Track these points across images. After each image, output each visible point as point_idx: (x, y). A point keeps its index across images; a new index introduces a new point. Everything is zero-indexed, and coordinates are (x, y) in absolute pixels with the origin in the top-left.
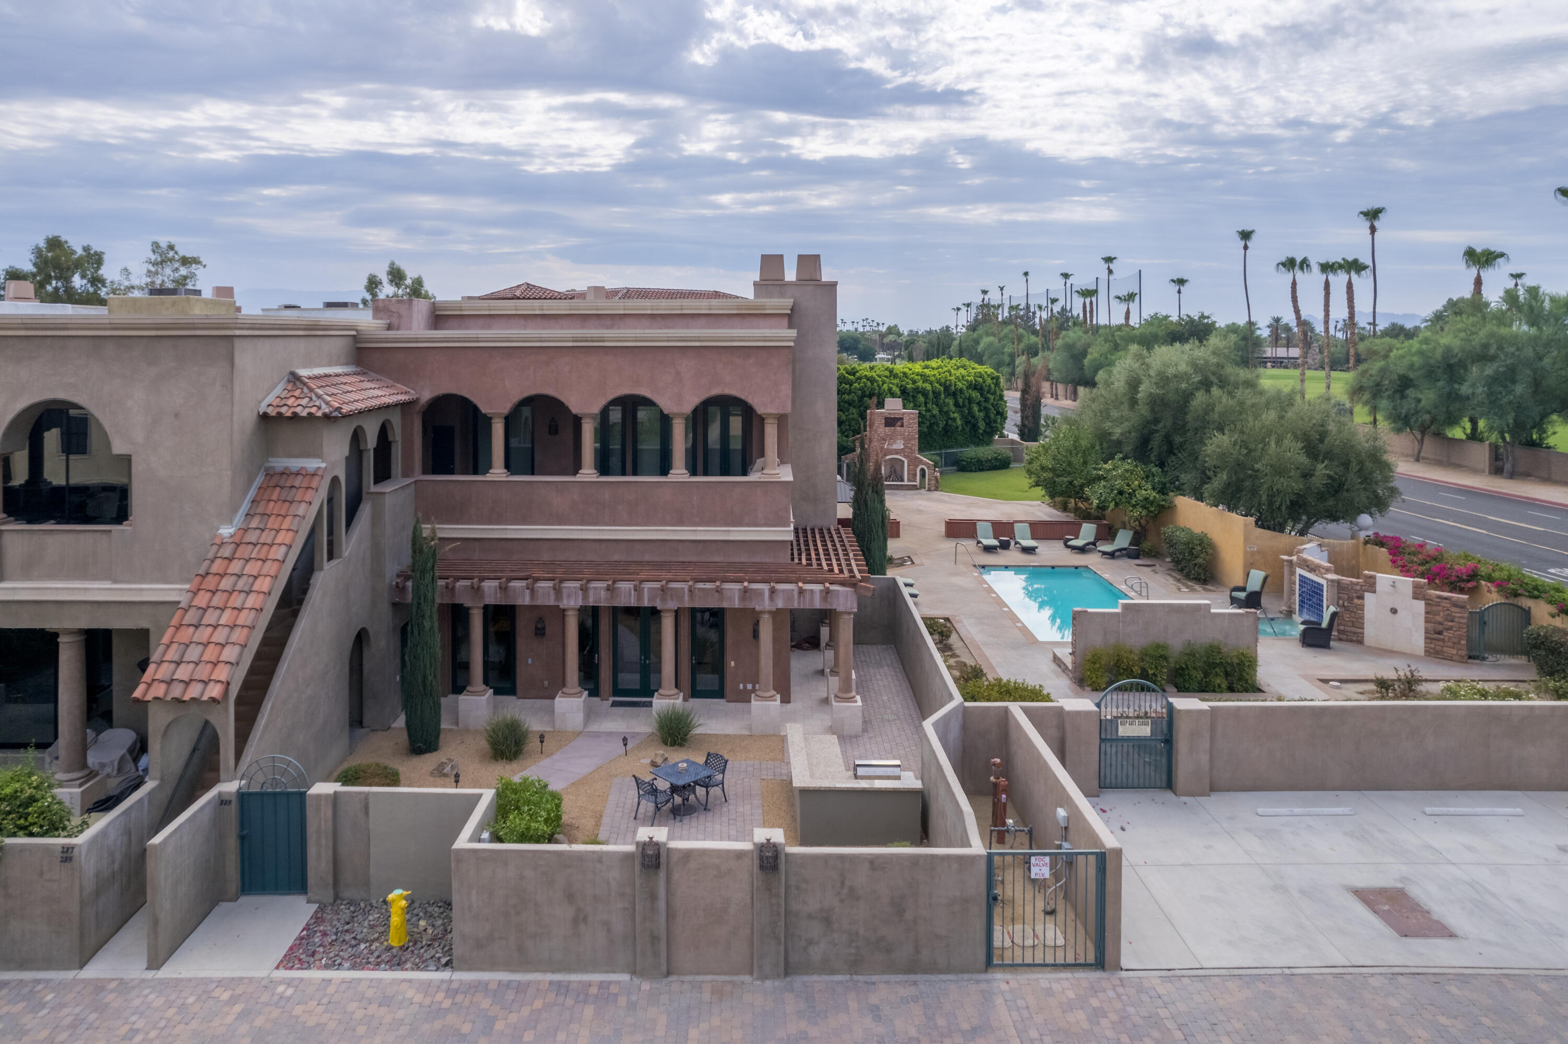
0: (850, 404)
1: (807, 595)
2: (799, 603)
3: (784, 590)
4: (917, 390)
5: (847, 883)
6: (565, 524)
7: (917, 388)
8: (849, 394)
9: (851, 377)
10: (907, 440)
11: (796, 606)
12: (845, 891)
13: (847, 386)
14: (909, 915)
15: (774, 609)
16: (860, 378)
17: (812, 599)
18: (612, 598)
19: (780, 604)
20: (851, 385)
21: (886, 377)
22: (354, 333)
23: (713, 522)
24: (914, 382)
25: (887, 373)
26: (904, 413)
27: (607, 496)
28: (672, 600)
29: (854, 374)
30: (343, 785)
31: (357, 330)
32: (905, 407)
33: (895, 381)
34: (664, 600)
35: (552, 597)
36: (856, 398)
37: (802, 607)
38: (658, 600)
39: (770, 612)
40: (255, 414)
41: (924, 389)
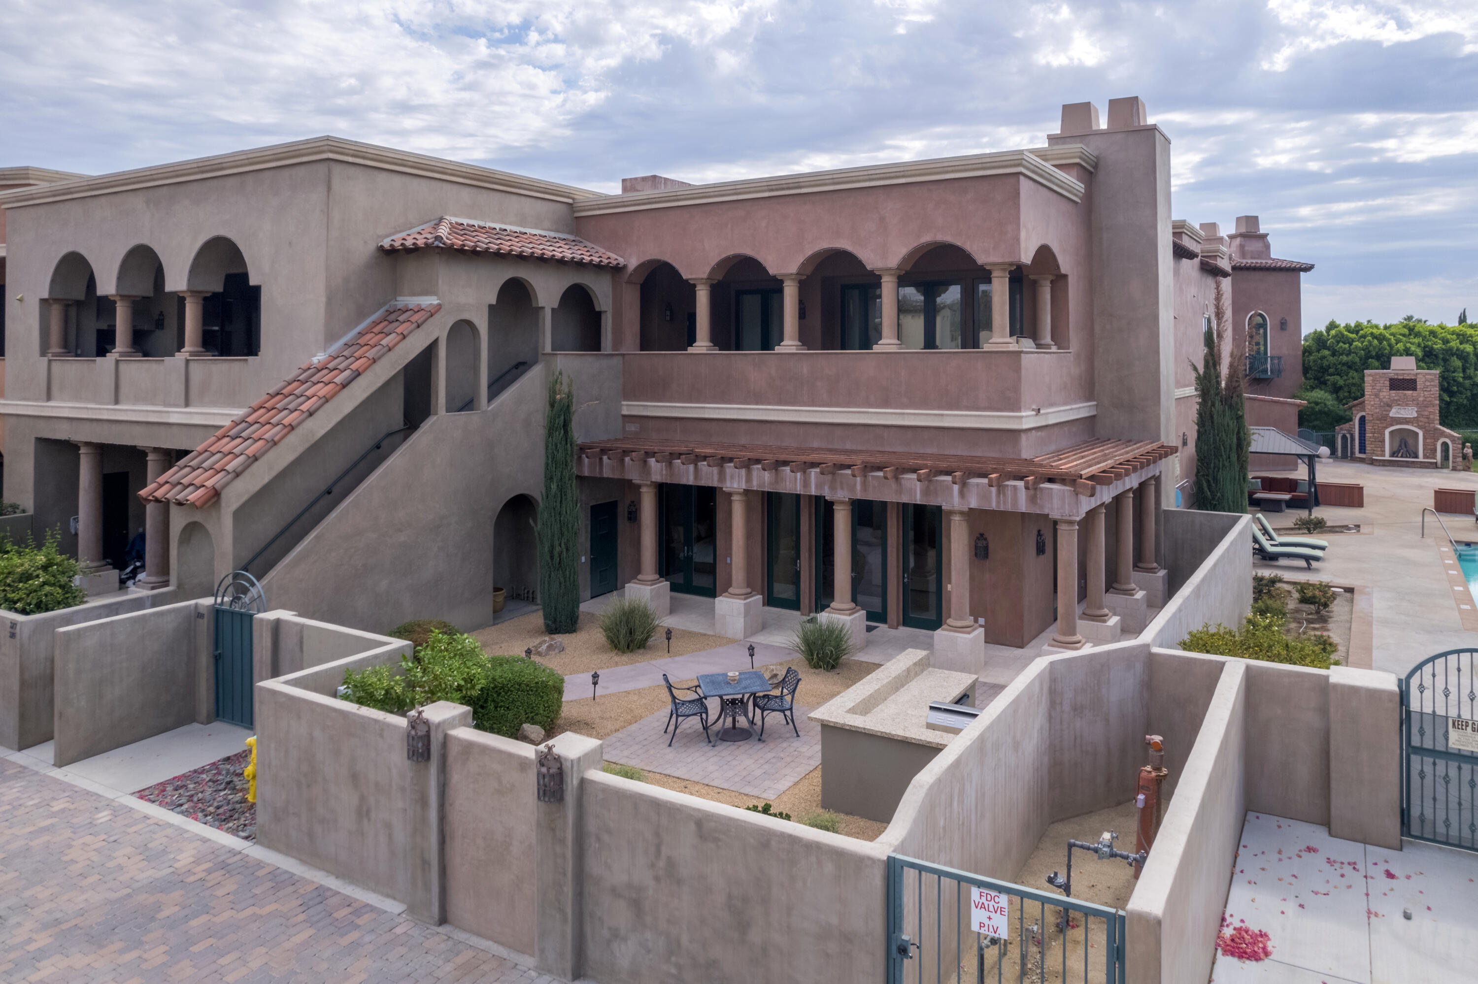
0: (1350, 367)
1: (1009, 493)
2: (998, 502)
3: (978, 485)
4: (1450, 352)
5: (664, 850)
6: (762, 404)
7: (1451, 349)
8: (1347, 355)
9: (1354, 336)
10: (1422, 407)
11: (994, 506)
12: (662, 864)
13: (1347, 346)
14: (755, 936)
15: (965, 508)
16: (1364, 336)
17: (1015, 499)
18: (777, 482)
19: (974, 503)
20: (1351, 344)
21: (1404, 335)
22: (570, 201)
23: (924, 403)
24: (1446, 341)
25: (1406, 331)
26: (1417, 374)
27: (805, 371)
28: (842, 488)
29: (1357, 332)
30: (300, 615)
31: (573, 199)
32: (1419, 367)
33: (1416, 340)
34: (833, 488)
35: (716, 477)
36: (1357, 360)
37: (1002, 508)
38: (826, 488)
39: (961, 513)
40: (372, 247)
41: (1463, 351)
